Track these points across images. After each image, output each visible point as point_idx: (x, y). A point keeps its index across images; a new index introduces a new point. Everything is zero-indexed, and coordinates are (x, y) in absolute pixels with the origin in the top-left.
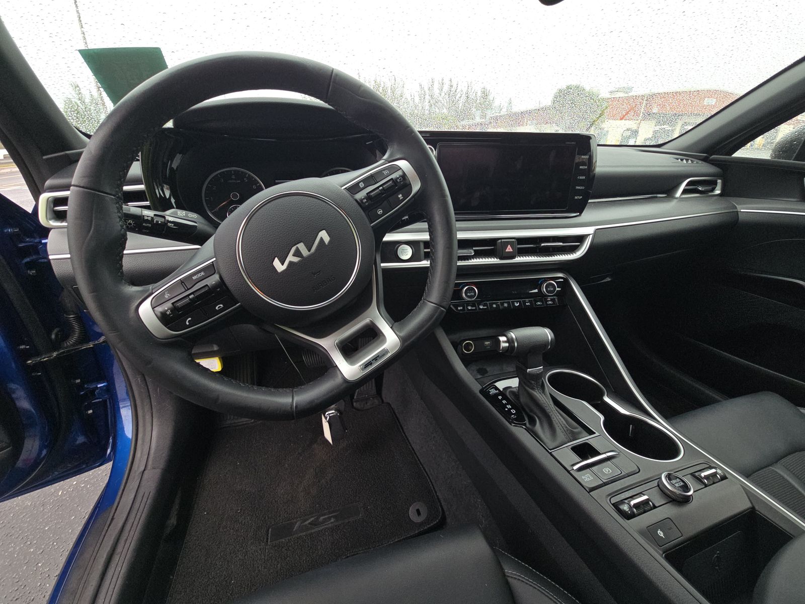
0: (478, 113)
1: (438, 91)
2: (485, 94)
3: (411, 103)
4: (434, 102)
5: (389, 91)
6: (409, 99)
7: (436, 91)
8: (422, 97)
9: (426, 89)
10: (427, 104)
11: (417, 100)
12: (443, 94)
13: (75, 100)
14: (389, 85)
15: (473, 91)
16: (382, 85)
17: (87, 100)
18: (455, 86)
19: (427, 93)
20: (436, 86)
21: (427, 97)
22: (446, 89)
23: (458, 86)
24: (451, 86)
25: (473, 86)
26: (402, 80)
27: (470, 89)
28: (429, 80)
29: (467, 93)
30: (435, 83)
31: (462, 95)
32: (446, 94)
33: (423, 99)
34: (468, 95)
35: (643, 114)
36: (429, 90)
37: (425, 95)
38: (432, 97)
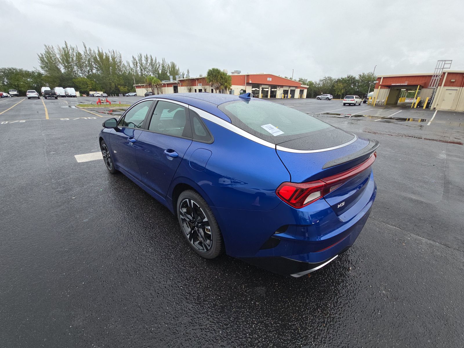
0: (171, 77)
1: (145, 62)
2: (174, 66)
3: (128, 68)
4: (144, 68)
6: (126, 64)
7: (144, 62)
9: (137, 59)
10: (139, 69)
11: (132, 66)
12: (148, 64)
14: (110, 55)
15: (166, 64)
18: (154, 59)
19: (138, 62)
21: (138, 64)
22: (149, 61)
23: (156, 60)
24: (152, 60)
25: (165, 60)
26: (119, 52)
27: (164, 62)
28: (138, 55)
29: (163, 64)
30: (142, 57)
31: (160, 65)
32: (150, 64)
33: (135, 65)
34: (163, 65)
35: (246, 83)
36: (139, 60)
37: (137, 63)
38: (142, 65)
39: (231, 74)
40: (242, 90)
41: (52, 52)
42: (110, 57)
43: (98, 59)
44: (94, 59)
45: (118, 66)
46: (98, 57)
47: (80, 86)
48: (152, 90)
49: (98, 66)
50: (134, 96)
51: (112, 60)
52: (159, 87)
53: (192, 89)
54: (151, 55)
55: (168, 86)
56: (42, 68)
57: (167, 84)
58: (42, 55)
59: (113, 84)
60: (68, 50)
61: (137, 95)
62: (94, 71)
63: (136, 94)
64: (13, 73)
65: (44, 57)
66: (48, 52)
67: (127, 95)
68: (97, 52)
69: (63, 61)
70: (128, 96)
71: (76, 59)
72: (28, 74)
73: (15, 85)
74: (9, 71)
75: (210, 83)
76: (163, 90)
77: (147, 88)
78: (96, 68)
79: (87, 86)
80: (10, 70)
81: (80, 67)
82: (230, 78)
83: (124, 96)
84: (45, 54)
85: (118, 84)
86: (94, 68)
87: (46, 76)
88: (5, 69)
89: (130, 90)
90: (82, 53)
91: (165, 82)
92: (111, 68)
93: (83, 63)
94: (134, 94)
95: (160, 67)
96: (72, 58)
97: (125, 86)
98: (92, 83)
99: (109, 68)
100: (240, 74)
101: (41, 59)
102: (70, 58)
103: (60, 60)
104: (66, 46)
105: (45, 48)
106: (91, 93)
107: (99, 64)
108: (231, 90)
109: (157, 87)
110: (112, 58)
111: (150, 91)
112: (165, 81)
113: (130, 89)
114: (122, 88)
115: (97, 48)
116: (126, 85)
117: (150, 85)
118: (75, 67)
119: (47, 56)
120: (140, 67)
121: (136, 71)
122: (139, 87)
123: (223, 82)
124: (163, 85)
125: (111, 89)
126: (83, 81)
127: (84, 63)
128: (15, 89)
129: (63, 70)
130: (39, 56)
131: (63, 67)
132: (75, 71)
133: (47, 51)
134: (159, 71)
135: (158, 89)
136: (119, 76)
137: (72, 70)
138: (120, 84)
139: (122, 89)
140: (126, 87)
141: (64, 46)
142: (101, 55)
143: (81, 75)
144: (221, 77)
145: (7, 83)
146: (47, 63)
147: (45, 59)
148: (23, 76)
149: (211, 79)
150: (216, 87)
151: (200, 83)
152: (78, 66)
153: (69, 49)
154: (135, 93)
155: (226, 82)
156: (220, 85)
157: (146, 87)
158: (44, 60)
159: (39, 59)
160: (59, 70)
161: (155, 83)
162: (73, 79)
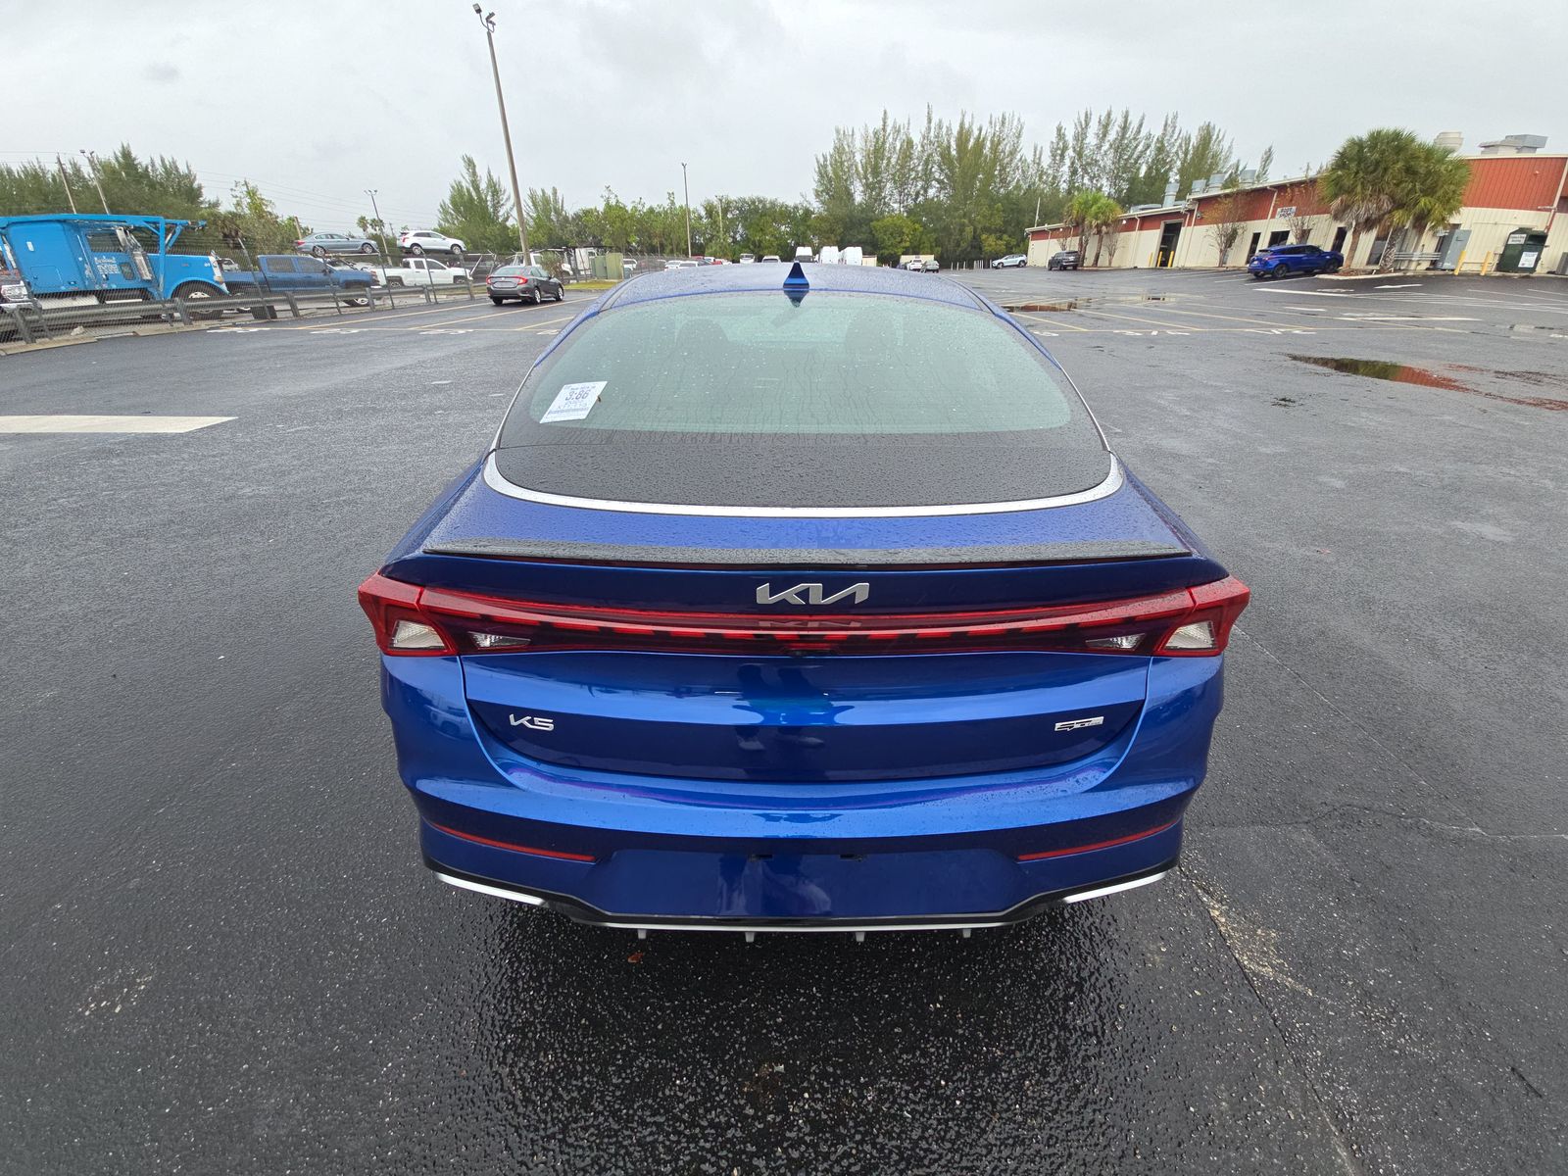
1: (1094, 142)
2: (1207, 142)
3: (1032, 170)
4: (1084, 163)
5: (988, 144)
6: (1030, 158)
7: (1091, 140)
8: (1059, 153)
9: (1070, 136)
10: (1065, 169)
11: (1046, 161)
12: (1106, 147)
13: (466, 184)
14: (989, 133)
15: (1177, 136)
16: (976, 133)
17: (483, 186)
18: (1134, 125)
19: (1070, 146)
20: (1094, 128)
21: (1070, 153)
22: (1112, 135)
23: (1141, 125)
24: (1125, 128)
25: (1178, 120)
26: (1019, 120)
27: (1169, 129)
28: (1079, 119)
29: (1161, 141)
30: (1091, 124)
31: (1148, 146)
32: (1111, 145)
33: (1058, 158)
34: (1163, 145)
35: (1561, 198)
36: (1076, 138)
37: (1065, 149)
38: (1080, 154)
39: (1476, 153)
40: (1521, 231)
41: (849, 146)
42: (989, 138)
43: (954, 153)
44: (941, 155)
45: (1003, 169)
46: (955, 147)
47: (884, 239)
48: (1081, 244)
49: (946, 174)
50: (1018, 266)
51: (991, 148)
52: (1107, 233)
53: (1240, 231)
54: (1127, 112)
55: (1146, 225)
56: (818, 195)
57: (1144, 219)
58: (825, 160)
59: (969, 230)
60: (884, 136)
61: (1028, 265)
62: (931, 192)
63: (1023, 261)
64: (756, 210)
65: (828, 163)
66: (839, 150)
67: (996, 262)
68: (955, 130)
69: (865, 172)
70: (996, 268)
71: (898, 159)
72: (785, 214)
73: (754, 243)
74: (749, 206)
75: (1336, 203)
76: (1119, 245)
77: (1066, 237)
78: (939, 181)
79: (899, 239)
80: (754, 202)
81: (901, 183)
82: (1463, 172)
83: (986, 266)
84: (831, 156)
85: (986, 230)
86: (933, 182)
87: (820, 218)
88: (744, 201)
89: (1012, 248)
90: (917, 139)
91: (1143, 209)
92: (981, 176)
93: (910, 170)
94: (1017, 260)
95: (1148, 152)
96: (889, 159)
97: (1000, 232)
98: (915, 230)
99: (975, 177)
100: (1540, 153)
101: (820, 170)
102: (882, 160)
103: (860, 169)
104: (884, 126)
105: (835, 135)
106: (904, 259)
107: (951, 168)
108: (1452, 234)
109: (1099, 232)
110: (992, 142)
111: (1072, 249)
112: (1142, 206)
113: (1014, 242)
114: (990, 242)
115: (960, 117)
116: (1005, 232)
117: (1078, 226)
118: (889, 185)
119: (836, 160)
120: (1073, 163)
121: (1055, 177)
122: (1041, 235)
123: (1412, 190)
124: (1124, 222)
125: (959, 245)
126: (895, 225)
127: (912, 170)
128: (752, 252)
129: (858, 198)
130: (818, 162)
131: (861, 189)
132: (885, 198)
133: (838, 145)
134: (1139, 169)
135: (1100, 241)
136: (993, 200)
137: (879, 194)
138: (990, 228)
139: (990, 245)
140: (1005, 237)
141: (879, 125)
142: (963, 136)
143: (896, 206)
144: (1410, 171)
145: (741, 236)
146: (830, 180)
147: (829, 168)
148: (774, 220)
149: (1347, 183)
150: (1362, 220)
151: (1290, 202)
152: (895, 183)
153: (888, 131)
154: (1024, 258)
155: (1429, 192)
156: (1387, 206)
157: (1066, 234)
158: (826, 172)
159: (817, 169)
160: (850, 196)
161: (1097, 219)
162: (872, 221)
